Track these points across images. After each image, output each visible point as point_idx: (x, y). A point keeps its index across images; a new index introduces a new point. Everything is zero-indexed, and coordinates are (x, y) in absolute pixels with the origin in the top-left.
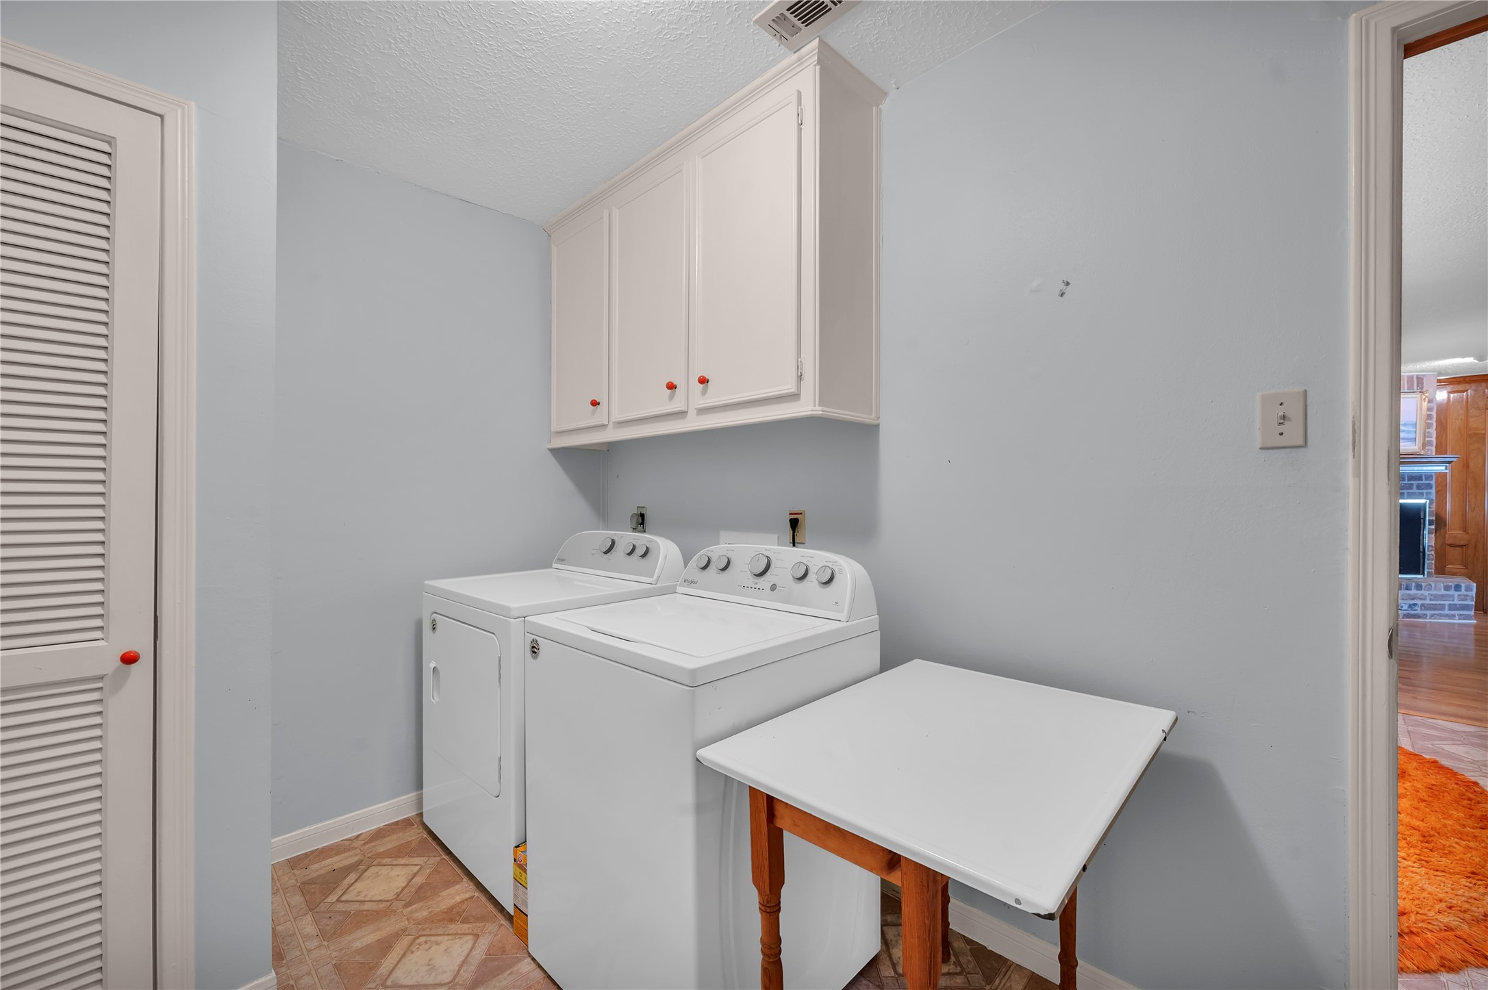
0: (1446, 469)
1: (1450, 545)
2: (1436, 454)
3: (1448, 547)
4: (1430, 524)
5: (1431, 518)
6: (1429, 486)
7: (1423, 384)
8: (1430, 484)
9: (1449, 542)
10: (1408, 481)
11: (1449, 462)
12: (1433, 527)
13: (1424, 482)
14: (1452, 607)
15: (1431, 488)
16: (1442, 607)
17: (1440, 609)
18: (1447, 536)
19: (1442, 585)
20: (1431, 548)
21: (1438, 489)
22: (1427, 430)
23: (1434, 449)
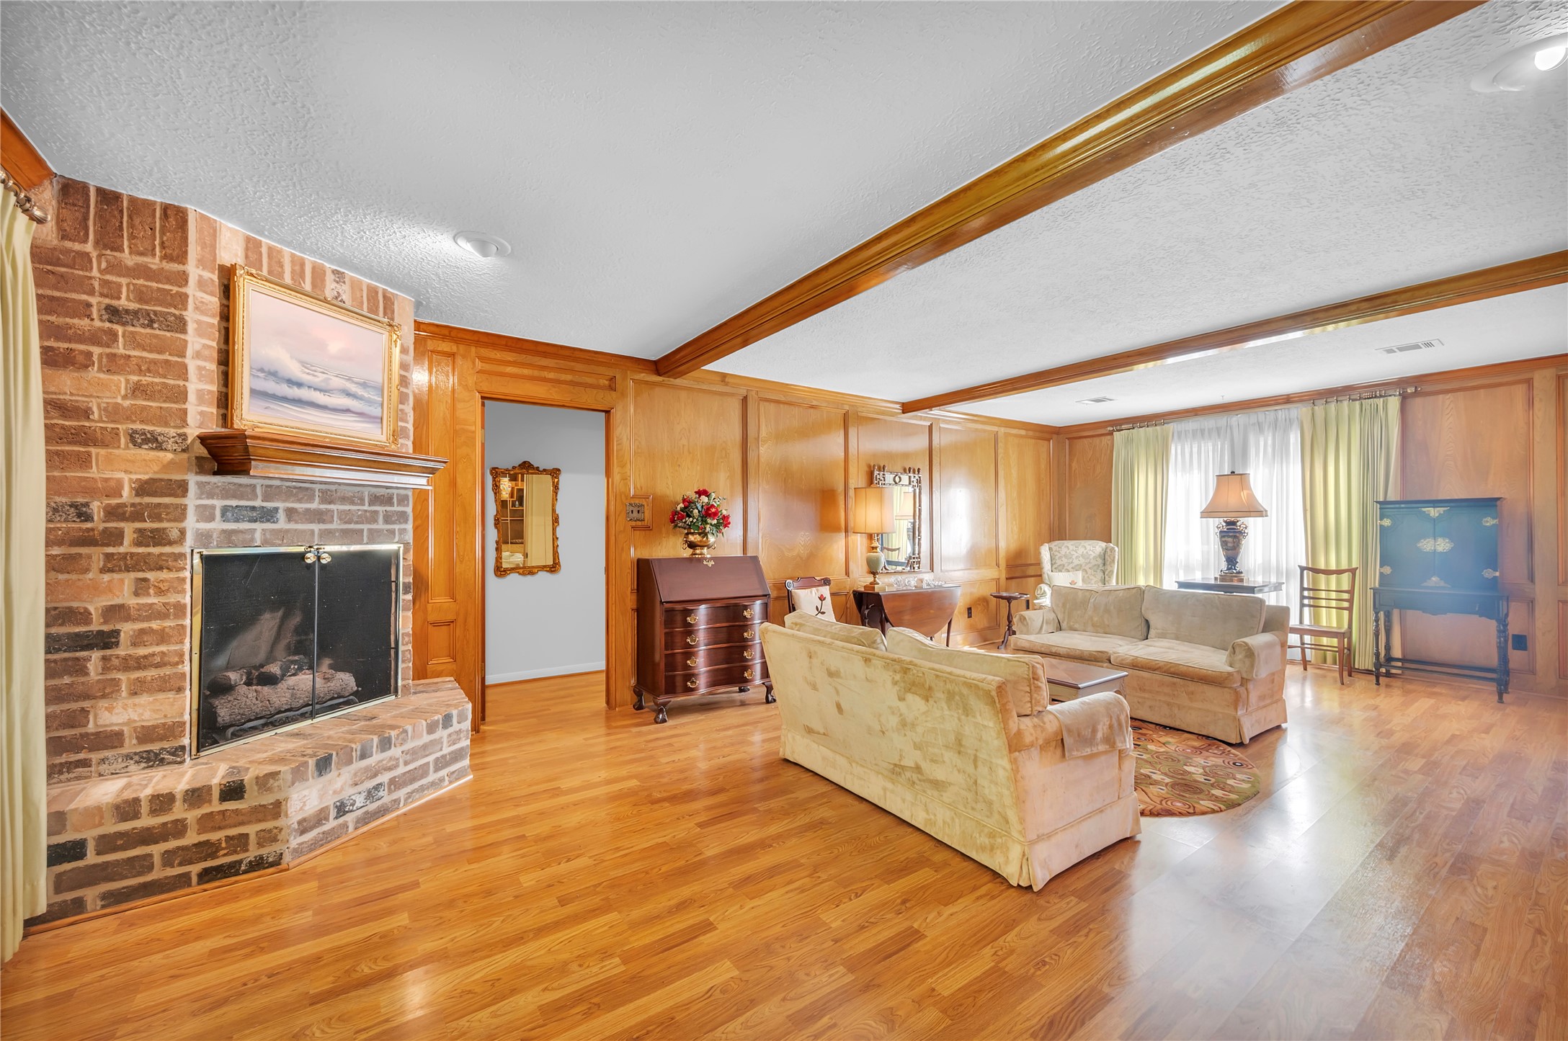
0: (428, 485)
1: (435, 624)
2: (414, 451)
3: (430, 626)
4: (406, 592)
5: (407, 581)
6: (402, 517)
7: (393, 312)
8: (404, 513)
9: (431, 618)
10: (369, 505)
11: (432, 471)
12: (409, 597)
13: (396, 508)
14: (441, 764)
15: (406, 521)
16: (423, 770)
17: (422, 777)
18: (429, 607)
19: (424, 723)
20: (407, 639)
21: (417, 523)
22: (401, 407)
23: (410, 444)
